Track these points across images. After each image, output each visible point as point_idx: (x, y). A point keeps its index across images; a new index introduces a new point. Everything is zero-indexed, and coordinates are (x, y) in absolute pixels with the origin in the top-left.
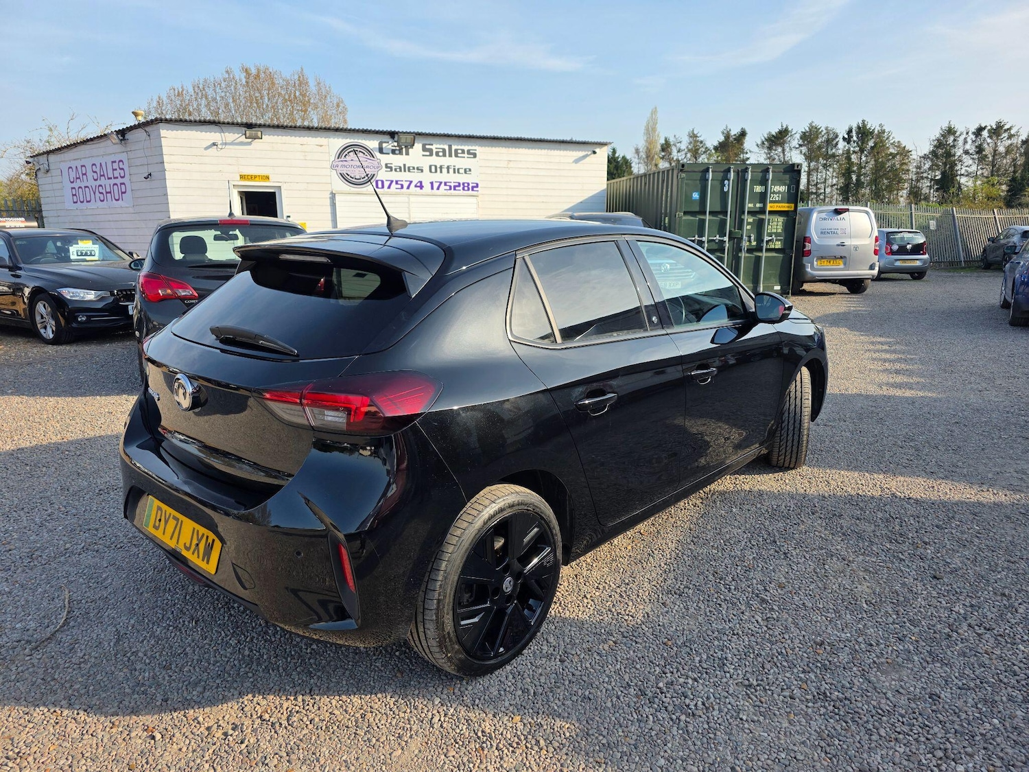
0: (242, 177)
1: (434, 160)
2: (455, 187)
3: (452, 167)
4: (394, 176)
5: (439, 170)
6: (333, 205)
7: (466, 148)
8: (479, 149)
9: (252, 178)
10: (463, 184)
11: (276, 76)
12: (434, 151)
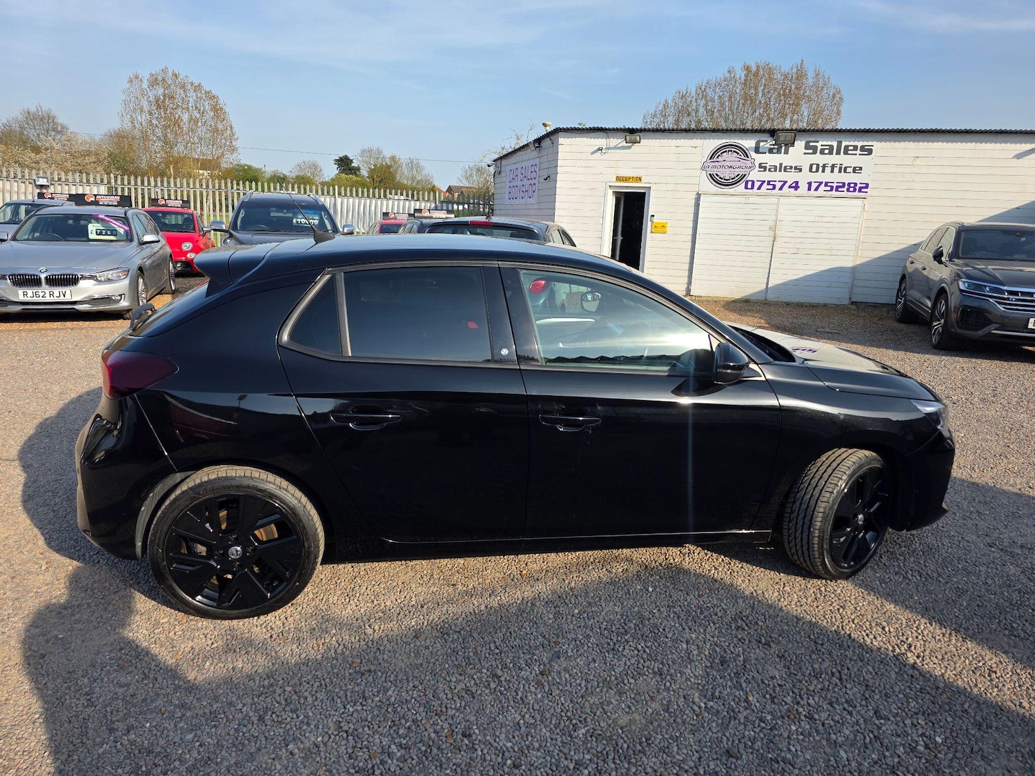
0: (619, 179)
1: (819, 159)
2: (837, 187)
3: (838, 166)
4: (767, 176)
5: (821, 169)
6: (697, 205)
7: (859, 144)
8: (878, 146)
9: (626, 179)
10: (849, 184)
11: (775, 71)
12: (819, 148)
